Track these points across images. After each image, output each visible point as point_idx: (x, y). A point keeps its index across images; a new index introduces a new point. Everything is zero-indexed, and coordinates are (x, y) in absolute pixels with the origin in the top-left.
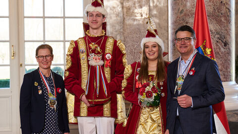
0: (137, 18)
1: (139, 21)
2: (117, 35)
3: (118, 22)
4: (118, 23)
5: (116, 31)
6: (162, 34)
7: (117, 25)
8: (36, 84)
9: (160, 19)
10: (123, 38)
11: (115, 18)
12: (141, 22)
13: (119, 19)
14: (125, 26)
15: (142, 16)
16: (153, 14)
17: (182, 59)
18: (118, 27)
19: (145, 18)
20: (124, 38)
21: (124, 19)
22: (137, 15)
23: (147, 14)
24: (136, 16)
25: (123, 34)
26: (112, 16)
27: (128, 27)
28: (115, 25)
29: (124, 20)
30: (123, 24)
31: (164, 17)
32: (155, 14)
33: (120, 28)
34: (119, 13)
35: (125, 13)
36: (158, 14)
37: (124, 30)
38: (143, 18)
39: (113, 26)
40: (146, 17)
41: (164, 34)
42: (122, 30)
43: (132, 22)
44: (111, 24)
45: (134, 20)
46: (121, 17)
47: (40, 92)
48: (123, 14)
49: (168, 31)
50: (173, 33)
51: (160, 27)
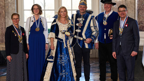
8: (13, 32)
17: (121, 20)
50: (138, 7)
51: (131, 3)
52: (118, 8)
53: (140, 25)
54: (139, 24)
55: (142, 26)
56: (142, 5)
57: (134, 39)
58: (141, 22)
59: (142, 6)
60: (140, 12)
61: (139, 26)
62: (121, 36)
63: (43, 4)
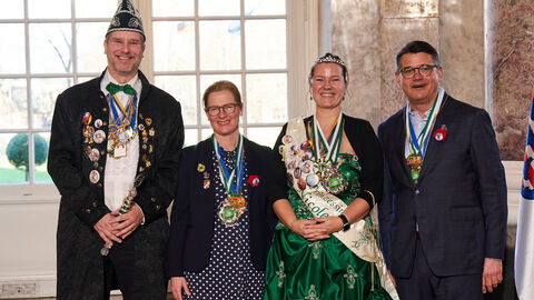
0: (410, 16)
1: (416, 22)
2: (363, 57)
3: (367, 26)
4: (366, 29)
5: (362, 48)
6: (469, 50)
7: (365, 34)
8: (201, 168)
9: (465, 18)
10: (378, 63)
11: (361, 17)
12: (420, 25)
13: (369, 18)
14: (384, 35)
15: (422, 11)
16: (448, 5)
18: (366, 38)
19: (430, 16)
20: (382, 63)
21: (381, 18)
22: (411, 9)
23: (434, 7)
24: (408, 12)
25: (380, 52)
26: (354, 12)
27: (390, 37)
28: (360, 33)
29: (380, 22)
30: (379, 29)
31: (474, 12)
32: (454, 6)
33: (371, 40)
34: (368, 5)
35: (383, 5)
36: (460, 5)
37: (380, 44)
38: (425, 14)
39: (355, 35)
40: (431, 12)
41: (474, 50)
42: (376, 45)
43: (400, 25)
44: (350, 32)
45: (405, 20)
46: (373, 14)
47: (207, 185)
48: (379, 8)
49: (483, 45)
50: (494, 52)
51: (465, 35)
52: (399, 57)
53: (505, 133)
54: (501, 129)
55: (516, 135)
56: (511, 44)
57: (479, 199)
58: (509, 117)
59: (511, 49)
60: (506, 74)
61: (499, 137)
62: (418, 187)
63: (70, 43)
